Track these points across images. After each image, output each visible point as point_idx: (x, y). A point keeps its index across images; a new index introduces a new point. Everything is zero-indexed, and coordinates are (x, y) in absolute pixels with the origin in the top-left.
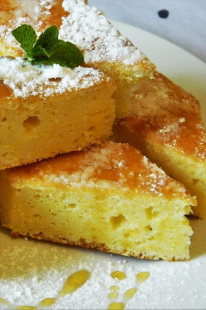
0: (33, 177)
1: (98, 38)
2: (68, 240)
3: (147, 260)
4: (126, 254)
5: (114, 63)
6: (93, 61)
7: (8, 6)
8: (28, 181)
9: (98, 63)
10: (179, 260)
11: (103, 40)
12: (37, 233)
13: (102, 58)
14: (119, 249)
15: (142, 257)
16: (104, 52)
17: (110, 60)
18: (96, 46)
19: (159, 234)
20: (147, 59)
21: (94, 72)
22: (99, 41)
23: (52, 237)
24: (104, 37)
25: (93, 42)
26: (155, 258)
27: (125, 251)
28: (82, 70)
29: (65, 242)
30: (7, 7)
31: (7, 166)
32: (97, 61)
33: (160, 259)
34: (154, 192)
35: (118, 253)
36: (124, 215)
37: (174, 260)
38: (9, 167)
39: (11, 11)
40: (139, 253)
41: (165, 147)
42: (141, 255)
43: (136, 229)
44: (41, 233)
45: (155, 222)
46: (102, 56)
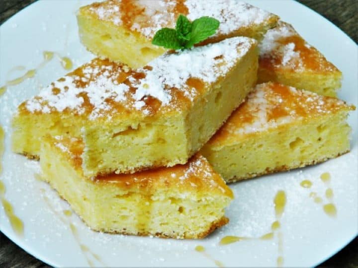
0: (227, 137)
1: (223, 10)
2: (256, 173)
3: (319, 163)
4: (303, 166)
5: (248, 26)
6: (232, 30)
7: (138, 9)
8: (226, 141)
9: (236, 31)
10: (343, 154)
11: (228, 10)
12: (232, 177)
13: (238, 25)
14: (297, 164)
15: (315, 163)
16: (235, 20)
17: (245, 24)
18: (226, 17)
19: (327, 142)
20: (271, 14)
21: (242, 39)
22: (225, 12)
23: (243, 176)
24: (227, 8)
25: (221, 14)
26: (325, 160)
27: (302, 163)
28: (232, 42)
29: (255, 175)
30: (137, 11)
31: (209, 136)
32: (235, 29)
33: (329, 159)
34: (322, 112)
35: (297, 167)
36: (301, 138)
37: (339, 155)
38: (211, 137)
39: (143, 13)
40: (312, 161)
41: (296, 73)
42: (314, 161)
43: (310, 144)
44: (235, 176)
45: (324, 134)
46: (236, 23)
